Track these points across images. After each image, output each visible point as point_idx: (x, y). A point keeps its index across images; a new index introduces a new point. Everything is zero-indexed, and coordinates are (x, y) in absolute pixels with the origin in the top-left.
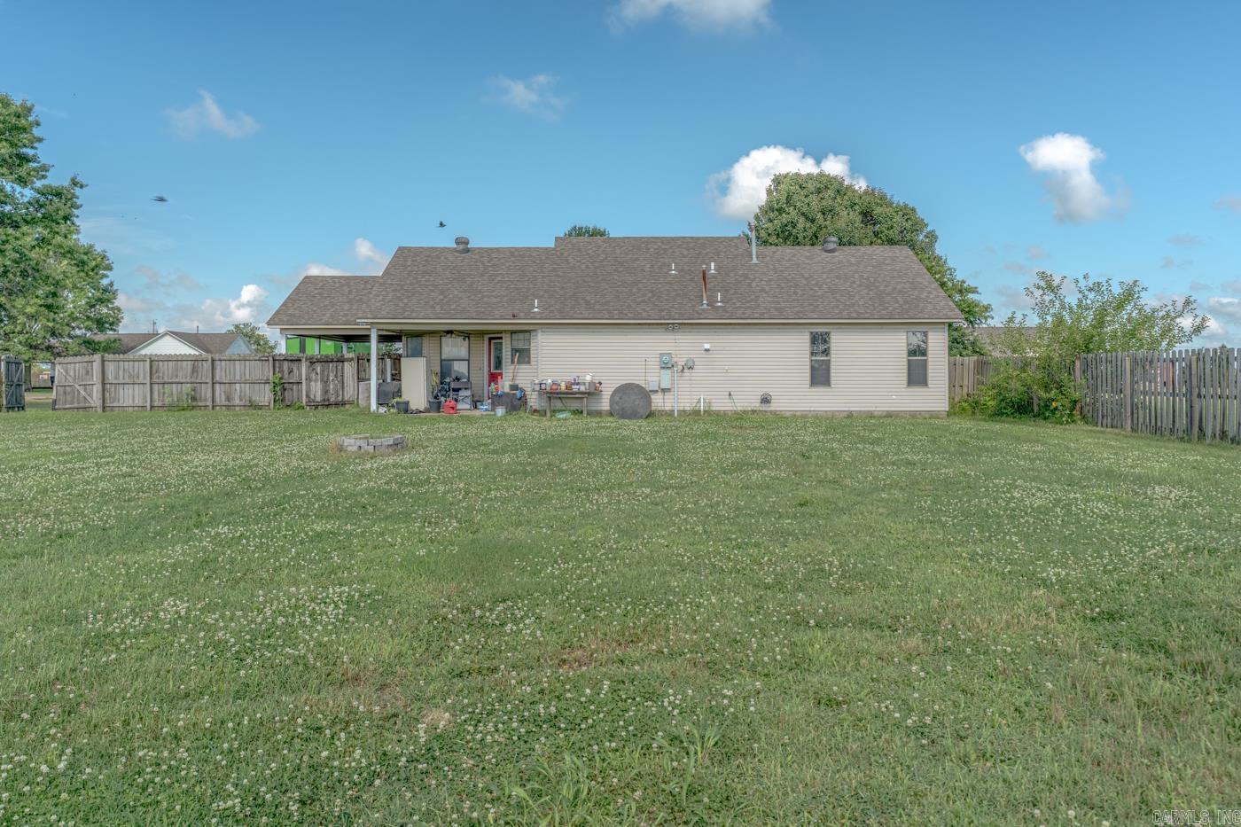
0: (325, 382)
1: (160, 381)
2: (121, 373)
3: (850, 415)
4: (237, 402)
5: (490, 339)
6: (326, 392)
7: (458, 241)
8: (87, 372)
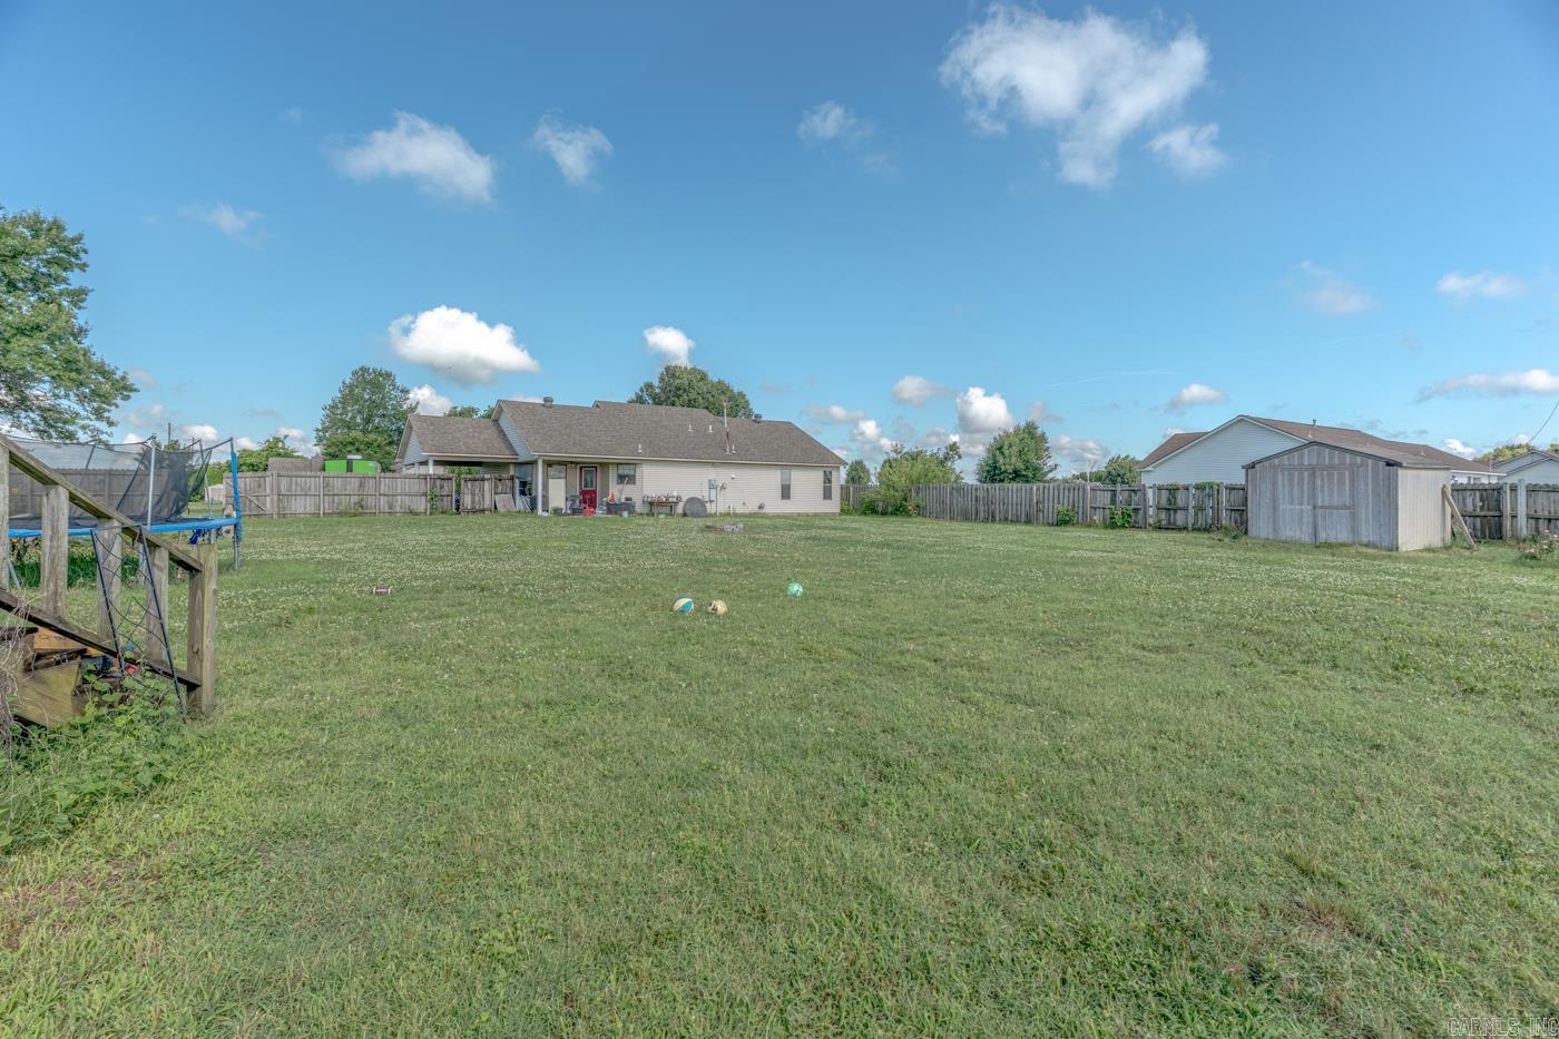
0: (473, 495)
1: (331, 493)
2: (294, 487)
4: (398, 509)
5: (581, 468)
6: (473, 502)
7: (546, 400)
8: (259, 486)
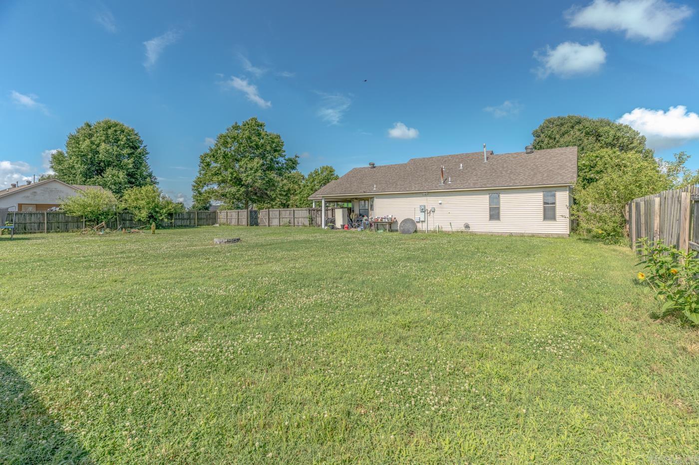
1: (282, 217)
3: (511, 235)
4: (300, 224)
